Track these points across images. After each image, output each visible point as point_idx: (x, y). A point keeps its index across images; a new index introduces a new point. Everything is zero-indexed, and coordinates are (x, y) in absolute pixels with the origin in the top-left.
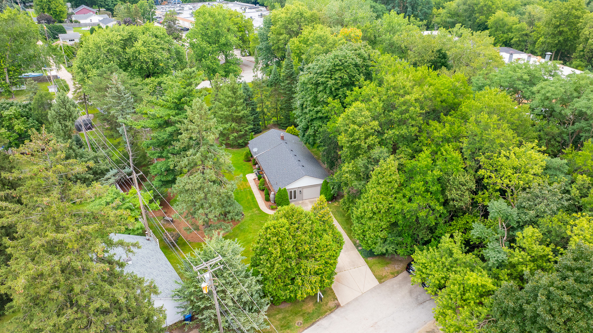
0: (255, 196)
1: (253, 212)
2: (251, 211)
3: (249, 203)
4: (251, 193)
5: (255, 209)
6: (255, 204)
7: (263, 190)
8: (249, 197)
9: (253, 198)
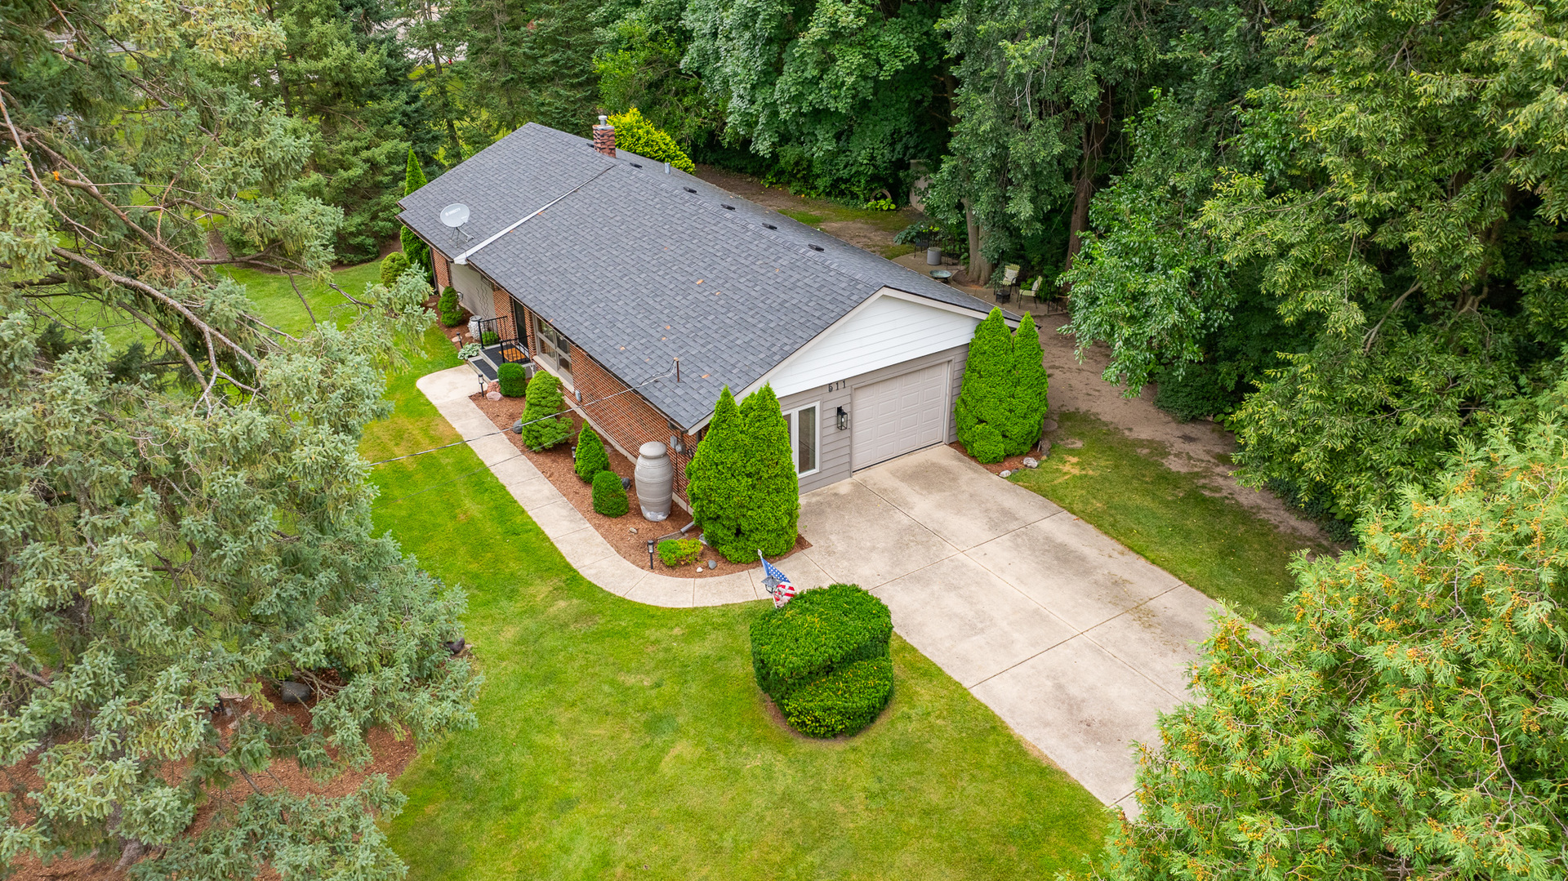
0: (515, 491)
1: (532, 612)
2: (512, 607)
3: (479, 547)
4: (480, 479)
5: (540, 590)
6: (526, 549)
7: (562, 448)
8: (472, 507)
9: (505, 508)
